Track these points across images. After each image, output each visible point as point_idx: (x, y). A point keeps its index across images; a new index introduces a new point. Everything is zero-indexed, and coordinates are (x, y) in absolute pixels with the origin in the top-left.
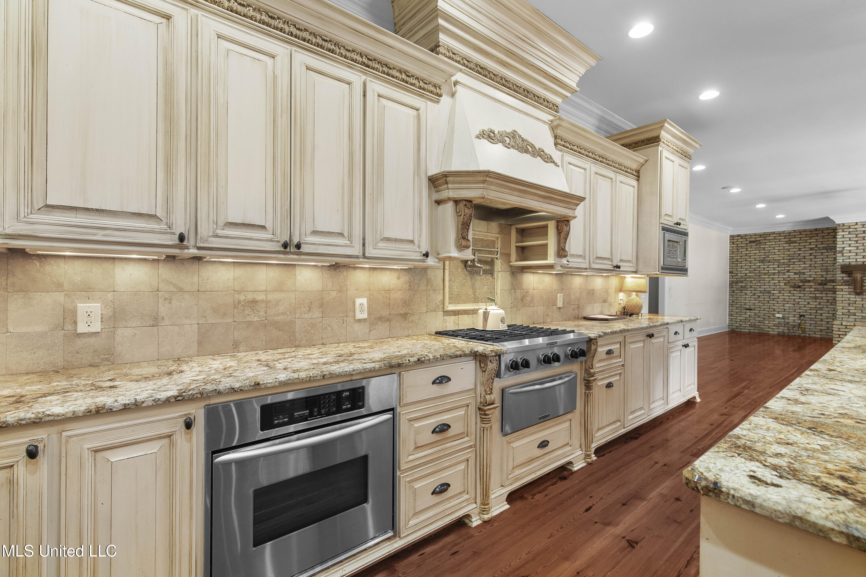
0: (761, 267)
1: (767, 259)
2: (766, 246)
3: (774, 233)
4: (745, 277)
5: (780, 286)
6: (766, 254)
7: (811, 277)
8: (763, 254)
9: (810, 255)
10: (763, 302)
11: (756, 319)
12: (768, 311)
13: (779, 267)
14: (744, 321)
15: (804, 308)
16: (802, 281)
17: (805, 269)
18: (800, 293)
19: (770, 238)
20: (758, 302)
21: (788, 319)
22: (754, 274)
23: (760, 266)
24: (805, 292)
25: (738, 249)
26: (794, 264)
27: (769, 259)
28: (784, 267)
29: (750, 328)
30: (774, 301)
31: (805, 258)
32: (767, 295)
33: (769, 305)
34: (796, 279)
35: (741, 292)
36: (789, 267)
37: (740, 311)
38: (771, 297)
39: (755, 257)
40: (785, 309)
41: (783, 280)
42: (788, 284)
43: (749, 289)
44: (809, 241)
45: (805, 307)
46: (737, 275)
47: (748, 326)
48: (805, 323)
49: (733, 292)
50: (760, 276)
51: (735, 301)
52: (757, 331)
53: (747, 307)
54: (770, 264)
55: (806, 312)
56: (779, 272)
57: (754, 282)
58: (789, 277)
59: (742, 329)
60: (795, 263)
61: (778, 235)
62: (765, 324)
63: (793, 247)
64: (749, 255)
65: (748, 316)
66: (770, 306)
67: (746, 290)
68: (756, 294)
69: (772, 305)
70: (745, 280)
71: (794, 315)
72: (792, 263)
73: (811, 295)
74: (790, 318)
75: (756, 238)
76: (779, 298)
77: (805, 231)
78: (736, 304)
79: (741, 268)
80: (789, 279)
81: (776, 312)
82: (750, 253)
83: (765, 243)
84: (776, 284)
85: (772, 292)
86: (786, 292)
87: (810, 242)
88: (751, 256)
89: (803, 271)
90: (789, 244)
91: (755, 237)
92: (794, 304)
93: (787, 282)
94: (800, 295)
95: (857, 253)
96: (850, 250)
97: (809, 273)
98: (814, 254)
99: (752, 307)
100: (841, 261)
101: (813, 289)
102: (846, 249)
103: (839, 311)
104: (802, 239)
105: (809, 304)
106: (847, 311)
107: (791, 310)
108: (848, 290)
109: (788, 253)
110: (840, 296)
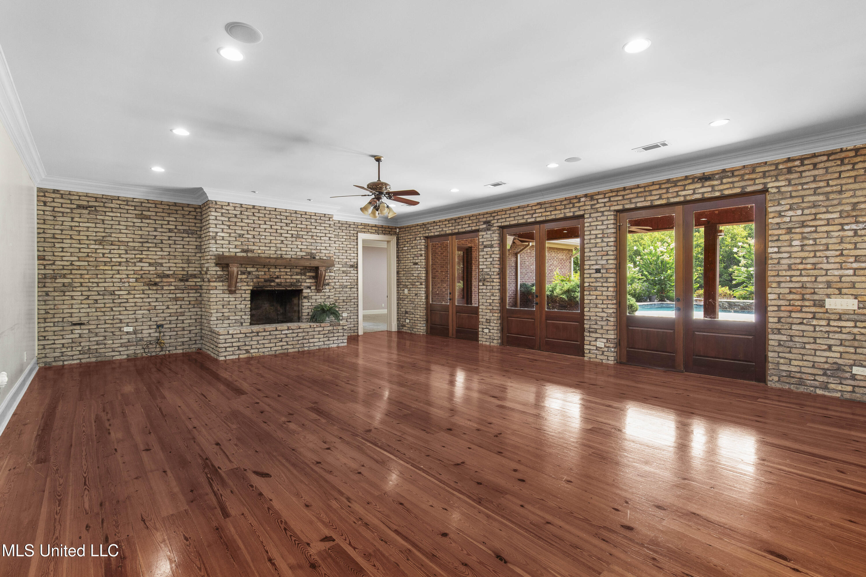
0: (98, 251)
1: (109, 239)
2: (107, 218)
3: (118, 198)
4: (70, 267)
5: (129, 282)
6: (107, 231)
7: (170, 270)
8: (102, 230)
9: (169, 240)
10: (103, 310)
11: (91, 339)
12: (111, 324)
13: (127, 253)
14: (70, 345)
15: (162, 315)
16: (159, 276)
17: (162, 259)
18: (157, 293)
19: (112, 205)
20: (94, 310)
21: (142, 333)
22: (86, 263)
23: (96, 249)
24: (163, 292)
25: (55, 217)
26: (148, 250)
27: (112, 239)
28: (135, 254)
29: (80, 356)
30: (120, 307)
31: (162, 243)
32: (110, 297)
33: (112, 313)
34: (151, 272)
35: (62, 294)
36: (142, 254)
37: (61, 328)
38: (115, 301)
39: (88, 234)
40: (136, 319)
41: (134, 274)
42: (141, 280)
43: (78, 289)
44: (167, 219)
45: (163, 312)
46: (54, 264)
47: (78, 353)
48: (164, 335)
49: (47, 295)
50: (97, 266)
51: (51, 312)
52: (94, 360)
53: (75, 320)
54: (113, 247)
55: (165, 320)
56: (127, 261)
57: (87, 277)
58: (141, 270)
59: (67, 360)
60: (150, 249)
61: (125, 203)
62: (107, 346)
63: (147, 225)
64: (77, 229)
65: (78, 336)
66: (114, 315)
67: (73, 291)
68: (90, 298)
69: (117, 313)
70: (71, 274)
71: (150, 326)
72: (145, 249)
73: (171, 296)
74: (144, 332)
75: (88, 201)
76: (127, 302)
77: (161, 203)
78: (54, 317)
79: (62, 251)
80: (142, 272)
81: (123, 325)
82: (79, 226)
83: (105, 212)
84: (123, 281)
85: (116, 293)
86: (138, 292)
87: (169, 221)
88: (80, 231)
89: (160, 261)
90: (141, 219)
91: (87, 199)
92: (149, 310)
93: (139, 277)
94: (157, 296)
95: (229, 241)
96: (223, 237)
97: (168, 265)
98: (173, 238)
99: (82, 319)
100: (214, 249)
101: (173, 288)
102: (219, 234)
103: (214, 315)
104: (158, 214)
105: (168, 308)
106: (222, 314)
107: (145, 320)
108: (222, 288)
109: (140, 232)
110: (214, 296)
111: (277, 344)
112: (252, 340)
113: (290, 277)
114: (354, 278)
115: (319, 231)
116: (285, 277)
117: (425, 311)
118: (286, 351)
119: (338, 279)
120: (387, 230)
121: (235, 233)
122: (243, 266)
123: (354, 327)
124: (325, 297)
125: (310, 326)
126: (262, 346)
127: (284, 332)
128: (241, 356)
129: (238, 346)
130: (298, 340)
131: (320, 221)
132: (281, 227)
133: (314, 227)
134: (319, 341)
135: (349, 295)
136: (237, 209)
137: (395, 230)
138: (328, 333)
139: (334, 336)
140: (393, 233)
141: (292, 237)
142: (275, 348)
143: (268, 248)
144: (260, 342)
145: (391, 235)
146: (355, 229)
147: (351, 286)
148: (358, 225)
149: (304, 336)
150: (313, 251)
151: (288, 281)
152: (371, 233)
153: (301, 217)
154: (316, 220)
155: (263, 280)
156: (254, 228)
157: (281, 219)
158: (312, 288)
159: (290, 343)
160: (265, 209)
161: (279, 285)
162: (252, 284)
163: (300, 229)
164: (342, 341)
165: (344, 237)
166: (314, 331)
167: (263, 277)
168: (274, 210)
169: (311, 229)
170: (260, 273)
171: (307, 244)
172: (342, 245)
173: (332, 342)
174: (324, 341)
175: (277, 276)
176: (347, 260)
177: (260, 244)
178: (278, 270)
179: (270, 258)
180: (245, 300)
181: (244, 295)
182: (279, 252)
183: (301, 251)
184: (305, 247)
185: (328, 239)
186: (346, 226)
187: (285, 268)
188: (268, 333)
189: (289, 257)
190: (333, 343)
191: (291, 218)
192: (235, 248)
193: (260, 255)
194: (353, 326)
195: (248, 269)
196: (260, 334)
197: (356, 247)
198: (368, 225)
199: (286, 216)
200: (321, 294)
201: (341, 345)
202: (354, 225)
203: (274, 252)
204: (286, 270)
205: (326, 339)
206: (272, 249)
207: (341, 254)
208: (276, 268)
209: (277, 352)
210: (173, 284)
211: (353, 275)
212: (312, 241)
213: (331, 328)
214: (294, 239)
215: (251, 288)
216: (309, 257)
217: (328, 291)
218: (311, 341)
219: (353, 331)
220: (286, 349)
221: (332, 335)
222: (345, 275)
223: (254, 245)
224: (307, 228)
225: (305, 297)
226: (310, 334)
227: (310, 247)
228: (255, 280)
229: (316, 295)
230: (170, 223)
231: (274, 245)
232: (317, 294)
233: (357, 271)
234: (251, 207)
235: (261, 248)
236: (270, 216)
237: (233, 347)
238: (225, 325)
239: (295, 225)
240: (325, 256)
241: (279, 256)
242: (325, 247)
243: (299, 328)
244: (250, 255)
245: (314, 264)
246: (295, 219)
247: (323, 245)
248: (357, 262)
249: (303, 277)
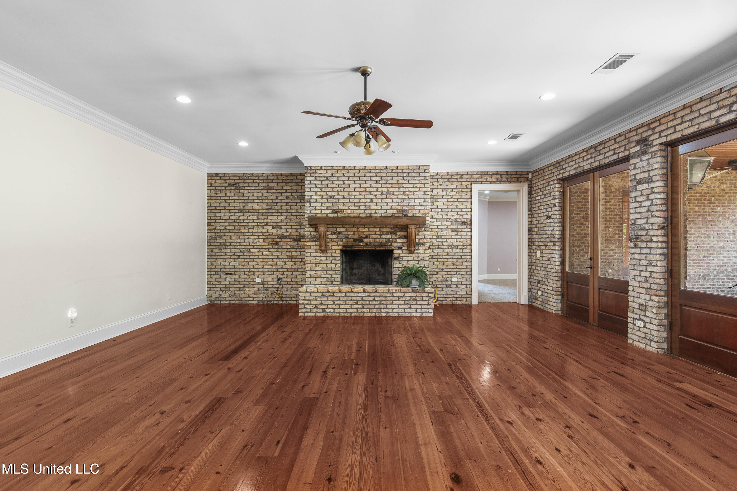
0: (240, 218)
1: (247, 207)
2: (246, 191)
3: (252, 175)
4: (224, 231)
5: (259, 242)
6: (246, 201)
7: (287, 232)
8: (242, 201)
9: (287, 205)
10: (243, 264)
11: (236, 286)
12: (248, 275)
13: (258, 219)
14: (224, 289)
15: (281, 270)
16: (279, 237)
17: (282, 222)
18: (278, 252)
19: (249, 181)
20: (238, 264)
21: (267, 284)
22: (233, 228)
23: (239, 216)
24: (282, 250)
25: (216, 194)
26: (272, 216)
27: (249, 208)
28: (263, 219)
29: (230, 299)
30: (253, 262)
31: (281, 209)
32: (247, 254)
33: (249, 267)
34: (274, 234)
35: (220, 250)
36: (268, 219)
37: (219, 276)
38: (251, 257)
39: (234, 205)
40: (264, 272)
41: (262, 235)
42: (267, 240)
43: (229, 247)
44: (285, 188)
45: (282, 268)
46: (215, 229)
47: (228, 296)
48: (283, 287)
49: (212, 251)
50: (239, 230)
51: (214, 264)
52: (237, 302)
53: (227, 270)
54: (249, 214)
55: (283, 274)
56: (258, 225)
57: (234, 238)
58: (267, 232)
59: (222, 301)
60: (274, 214)
61: (257, 178)
62: (246, 292)
63: (271, 194)
64: (228, 201)
65: (228, 283)
66: (250, 268)
67: (226, 249)
68: (236, 254)
69: (252, 267)
70: (225, 236)
71: (273, 278)
72: (270, 214)
73: (287, 254)
74: (269, 283)
75: (235, 180)
76: (258, 258)
77: (281, 175)
78: (215, 268)
79: (220, 219)
80: (268, 234)
81: (256, 276)
82: (230, 199)
83: (245, 187)
84: (255, 241)
85: (251, 250)
86: (265, 250)
87: (286, 190)
88: (230, 203)
89: (280, 224)
90: (267, 190)
91: (234, 178)
92: (272, 266)
93: (266, 237)
94: (278, 254)
95: (322, 203)
96: (316, 199)
97: (286, 227)
98: (290, 204)
99: (232, 270)
100: (309, 212)
101: (289, 247)
102: (313, 197)
103: (308, 272)
104: (279, 184)
105: (285, 264)
106: (314, 272)
107: (269, 273)
108: (315, 247)
109: (266, 201)
110: (308, 254)
111: (353, 306)
112: (328, 300)
113: (379, 237)
114: (467, 237)
115: (412, 186)
116: (374, 236)
117: (560, 282)
118: (361, 315)
119: (447, 239)
120: (515, 176)
121: (327, 195)
122: (334, 226)
123: (467, 294)
124: (419, 259)
125: (389, 290)
126: (337, 306)
127: (359, 294)
128: (318, 314)
129: (315, 304)
130: (375, 305)
131: (414, 174)
132: (371, 184)
133: (406, 182)
134: (399, 308)
135: (459, 257)
136: (329, 171)
137: (527, 176)
138: (410, 300)
139: (416, 304)
140: (523, 179)
141: (382, 194)
142: (351, 310)
143: (357, 208)
144: (336, 302)
145: (521, 182)
146: (469, 180)
147: (462, 247)
148: (472, 175)
149: (381, 301)
150: (405, 208)
151: (377, 240)
152: (491, 182)
153: (392, 172)
154: (409, 173)
155: (352, 240)
156: (344, 188)
157: (371, 177)
158: (404, 248)
159: (366, 307)
160: (355, 169)
161: (367, 244)
162: (341, 243)
163: (390, 186)
164: (427, 310)
165: (454, 190)
166: (393, 296)
167: (353, 237)
168: (363, 168)
169: (403, 184)
170: (349, 233)
171: (398, 200)
172: (452, 200)
173: (414, 310)
174: (404, 309)
175: (366, 235)
176: (458, 217)
177: (350, 204)
178: (367, 229)
179: (359, 217)
180: (335, 260)
181: (334, 255)
182: (368, 211)
183: (391, 209)
184: (396, 204)
185: (422, 193)
186: (456, 177)
187: (374, 227)
188: (343, 294)
189: (379, 215)
190: (416, 312)
191: (381, 175)
192: (327, 209)
193: (349, 215)
194: (465, 293)
195: (338, 230)
196: (335, 294)
197: (469, 200)
198: (487, 173)
199: (376, 173)
200: (414, 255)
201: (425, 315)
202: (468, 175)
203: (363, 211)
204: (375, 230)
205: (408, 306)
206: (361, 208)
207: (450, 210)
208: (365, 228)
209: (353, 315)
210: (289, 243)
211: (465, 234)
212: (404, 197)
213: (413, 294)
214: (384, 197)
215: (341, 248)
216: (400, 215)
217: (422, 251)
218: (389, 306)
219: (465, 299)
220: (361, 312)
221: (414, 302)
222: (455, 233)
223: (344, 205)
224: (398, 183)
225: (396, 258)
226: (388, 298)
227: (402, 204)
228: (344, 240)
229: (408, 256)
230: (288, 191)
231: (363, 204)
232: (410, 255)
233: (471, 228)
234: (341, 168)
235: (351, 208)
236: (360, 175)
237: (310, 304)
238: (317, 283)
239: (385, 182)
240: (419, 213)
241: (368, 215)
242: (420, 203)
243: (376, 292)
244: (340, 215)
245: (404, 221)
246: (385, 175)
247: (416, 200)
248: (471, 218)
249: (394, 237)
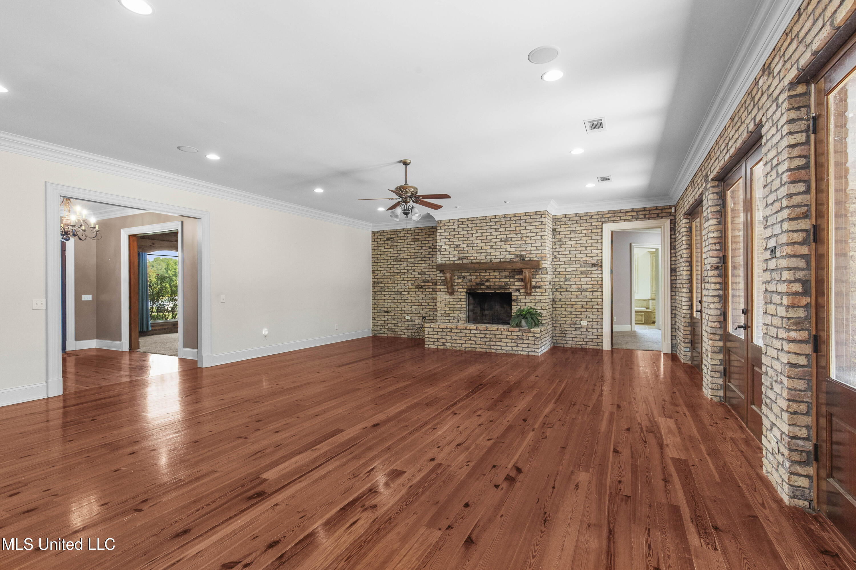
0: (395, 266)
1: (399, 257)
2: (399, 244)
3: (403, 230)
4: (384, 277)
5: (408, 286)
6: (399, 252)
7: (429, 277)
8: (396, 252)
10: (397, 304)
11: (392, 322)
12: (401, 313)
13: (407, 266)
14: (384, 325)
15: (425, 310)
16: (424, 281)
18: (422, 294)
19: (401, 235)
20: (393, 304)
21: (415, 321)
22: (389, 274)
24: (426, 293)
25: (378, 247)
27: (401, 257)
28: (412, 267)
29: (388, 332)
30: (404, 302)
31: (425, 257)
32: (400, 296)
33: (401, 307)
34: (420, 279)
35: (380, 293)
36: (415, 266)
37: (380, 314)
38: (402, 298)
39: (391, 255)
40: (412, 311)
41: (411, 280)
42: (414, 284)
43: (387, 290)
44: (428, 239)
45: (426, 308)
46: (377, 275)
47: (386, 330)
49: (375, 294)
50: (394, 276)
51: (377, 304)
52: (393, 335)
53: (386, 309)
54: (401, 263)
55: (427, 314)
56: (408, 272)
57: (390, 282)
58: (415, 277)
59: (382, 334)
60: (419, 262)
61: (406, 232)
62: (399, 328)
63: (417, 245)
64: (386, 253)
65: (386, 319)
67: (385, 291)
68: (392, 296)
69: (403, 307)
70: (384, 281)
71: (419, 317)
72: (416, 262)
73: (430, 296)
75: (391, 235)
76: (408, 299)
77: (425, 228)
78: (378, 307)
79: (381, 267)
80: (415, 279)
81: (406, 315)
82: (387, 251)
83: (398, 240)
84: (406, 285)
85: (403, 293)
86: (413, 293)
87: (429, 241)
89: (424, 270)
90: (414, 242)
91: (390, 233)
92: (418, 306)
93: (413, 282)
94: (423, 296)
95: (450, 251)
96: (445, 249)
97: (428, 273)
98: (431, 253)
99: (389, 309)
100: (439, 259)
101: (431, 290)
102: (443, 247)
103: (439, 312)
104: (423, 237)
105: (428, 305)
106: (444, 312)
107: (416, 312)
108: (444, 290)
109: (414, 251)
110: (439, 296)
111: (467, 342)
112: (447, 335)
113: (498, 280)
114: (598, 279)
115: (529, 231)
116: (494, 280)
117: (689, 328)
118: (474, 350)
119: (575, 281)
120: (654, 212)
121: (454, 244)
122: (460, 271)
123: (598, 338)
124: (536, 301)
125: (498, 329)
126: (454, 341)
127: (472, 332)
128: (439, 347)
129: (437, 339)
130: (486, 341)
131: (531, 220)
132: (491, 233)
133: (524, 228)
134: (507, 346)
135: (589, 300)
136: (455, 224)
137: (669, 210)
138: (517, 339)
139: (523, 343)
140: (664, 214)
141: (501, 241)
142: (465, 345)
143: (479, 254)
144: (453, 338)
145: (662, 218)
146: (599, 220)
147: (593, 290)
148: (603, 215)
149: (491, 338)
150: (522, 253)
151: (497, 284)
152: (625, 220)
153: (510, 220)
154: (526, 220)
155: (475, 283)
156: (468, 238)
157: (491, 226)
158: (521, 291)
159: (478, 343)
160: (477, 220)
161: (488, 287)
162: (466, 287)
163: (509, 233)
164: (533, 350)
165: (583, 232)
166: (501, 335)
167: (475, 281)
168: (484, 218)
169: (520, 230)
170: (473, 277)
171: (516, 246)
172: (580, 242)
173: (521, 349)
174: (512, 347)
175: (487, 279)
176: (587, 259)
177: (473, 251)
178: (488, 274)
179: (481, 263)
180: (460, 301)
181: (460, 297)
182: (488, 257)
183: (510, 254)
184: (514, 250)
185: (539, 238)
186: (585, 218)
187: (494, 272)
188: (459, 331)
189: (498, 260)
190: (523, 351)
191: (500, 223)
192: (454, 257)
193: (473, 261)
194: (596, 337)
195: (463, 274)
196: (453, 331)
197: (600, 241)
198: (620, 212)
199: (496, 222)
200: (531, 297)
201: (531, 354)
202: (598, 214)
203: (484, 258)
204: (495, 274)
205: (515, 345)
206: (483, 254)
207: (578, 252)
208: (486, 272)
209: (467, 349)
210: (431, 287)
211: (596, 276)
212: (522, 242)
213: (519, 334)
214: (503, 243)
215: (465, 290)
216: (518, 259)
217: (539, 294)
218: (498, 344)
219: (596, 344)
220: (474, 347)
221: (521, 341)
222: (585, 276)
223: (468, 253)
224: (516, 230)
225: (514, 300)
226: (497, 336)
227: (520, 249)
228: (468, 284)
229: (525, 299)
230: (430, 242)
231: (484, 251)
232: (527, 297)
233: (602, 270)
234: (466, 220)
235: (474, 255)
236: (481, 225)
237: (433, 338)
238: (446, 321)
239: (504, 229)
240: (536, 257)
241: (489, 261)
242: (536, 247)
243: (487, 330)
244: (464, 261)
245: (519, 265)
246: (504, 223)
247: (533, 245)
248: (602, 259)
249: (512, 280)
